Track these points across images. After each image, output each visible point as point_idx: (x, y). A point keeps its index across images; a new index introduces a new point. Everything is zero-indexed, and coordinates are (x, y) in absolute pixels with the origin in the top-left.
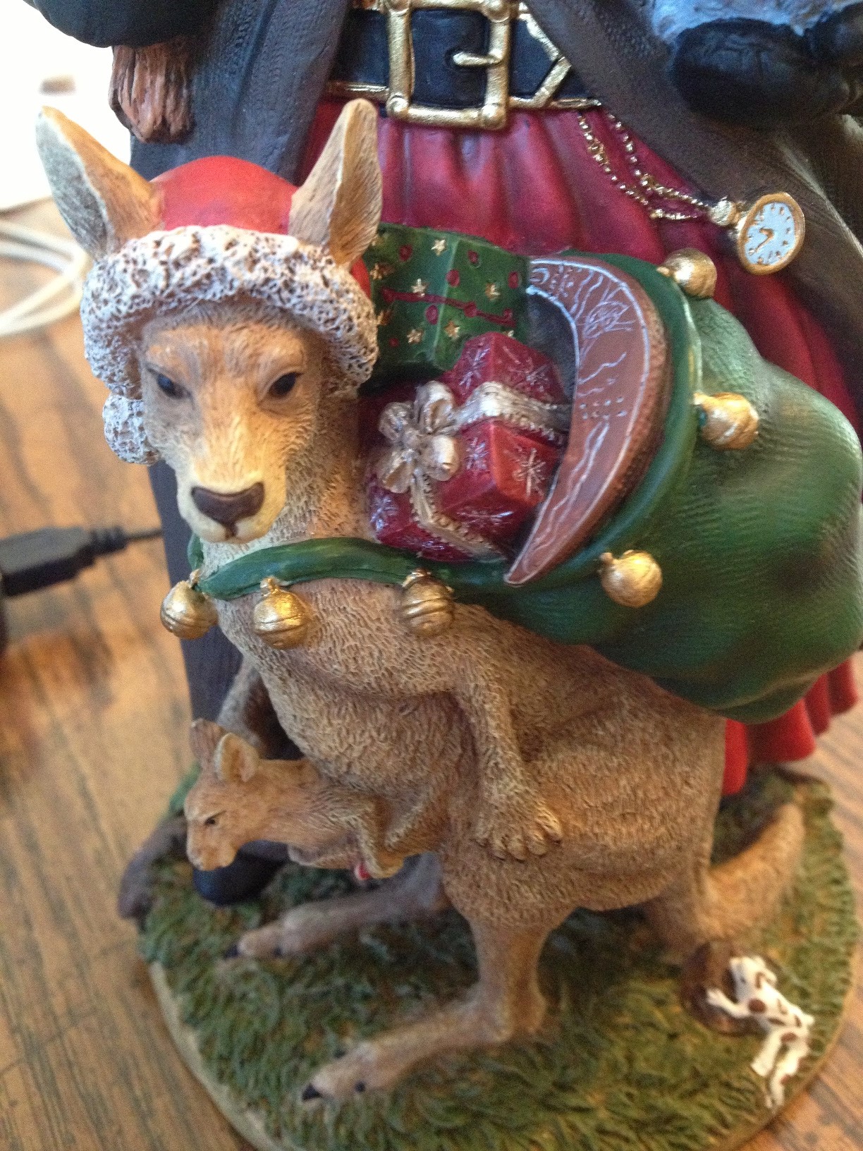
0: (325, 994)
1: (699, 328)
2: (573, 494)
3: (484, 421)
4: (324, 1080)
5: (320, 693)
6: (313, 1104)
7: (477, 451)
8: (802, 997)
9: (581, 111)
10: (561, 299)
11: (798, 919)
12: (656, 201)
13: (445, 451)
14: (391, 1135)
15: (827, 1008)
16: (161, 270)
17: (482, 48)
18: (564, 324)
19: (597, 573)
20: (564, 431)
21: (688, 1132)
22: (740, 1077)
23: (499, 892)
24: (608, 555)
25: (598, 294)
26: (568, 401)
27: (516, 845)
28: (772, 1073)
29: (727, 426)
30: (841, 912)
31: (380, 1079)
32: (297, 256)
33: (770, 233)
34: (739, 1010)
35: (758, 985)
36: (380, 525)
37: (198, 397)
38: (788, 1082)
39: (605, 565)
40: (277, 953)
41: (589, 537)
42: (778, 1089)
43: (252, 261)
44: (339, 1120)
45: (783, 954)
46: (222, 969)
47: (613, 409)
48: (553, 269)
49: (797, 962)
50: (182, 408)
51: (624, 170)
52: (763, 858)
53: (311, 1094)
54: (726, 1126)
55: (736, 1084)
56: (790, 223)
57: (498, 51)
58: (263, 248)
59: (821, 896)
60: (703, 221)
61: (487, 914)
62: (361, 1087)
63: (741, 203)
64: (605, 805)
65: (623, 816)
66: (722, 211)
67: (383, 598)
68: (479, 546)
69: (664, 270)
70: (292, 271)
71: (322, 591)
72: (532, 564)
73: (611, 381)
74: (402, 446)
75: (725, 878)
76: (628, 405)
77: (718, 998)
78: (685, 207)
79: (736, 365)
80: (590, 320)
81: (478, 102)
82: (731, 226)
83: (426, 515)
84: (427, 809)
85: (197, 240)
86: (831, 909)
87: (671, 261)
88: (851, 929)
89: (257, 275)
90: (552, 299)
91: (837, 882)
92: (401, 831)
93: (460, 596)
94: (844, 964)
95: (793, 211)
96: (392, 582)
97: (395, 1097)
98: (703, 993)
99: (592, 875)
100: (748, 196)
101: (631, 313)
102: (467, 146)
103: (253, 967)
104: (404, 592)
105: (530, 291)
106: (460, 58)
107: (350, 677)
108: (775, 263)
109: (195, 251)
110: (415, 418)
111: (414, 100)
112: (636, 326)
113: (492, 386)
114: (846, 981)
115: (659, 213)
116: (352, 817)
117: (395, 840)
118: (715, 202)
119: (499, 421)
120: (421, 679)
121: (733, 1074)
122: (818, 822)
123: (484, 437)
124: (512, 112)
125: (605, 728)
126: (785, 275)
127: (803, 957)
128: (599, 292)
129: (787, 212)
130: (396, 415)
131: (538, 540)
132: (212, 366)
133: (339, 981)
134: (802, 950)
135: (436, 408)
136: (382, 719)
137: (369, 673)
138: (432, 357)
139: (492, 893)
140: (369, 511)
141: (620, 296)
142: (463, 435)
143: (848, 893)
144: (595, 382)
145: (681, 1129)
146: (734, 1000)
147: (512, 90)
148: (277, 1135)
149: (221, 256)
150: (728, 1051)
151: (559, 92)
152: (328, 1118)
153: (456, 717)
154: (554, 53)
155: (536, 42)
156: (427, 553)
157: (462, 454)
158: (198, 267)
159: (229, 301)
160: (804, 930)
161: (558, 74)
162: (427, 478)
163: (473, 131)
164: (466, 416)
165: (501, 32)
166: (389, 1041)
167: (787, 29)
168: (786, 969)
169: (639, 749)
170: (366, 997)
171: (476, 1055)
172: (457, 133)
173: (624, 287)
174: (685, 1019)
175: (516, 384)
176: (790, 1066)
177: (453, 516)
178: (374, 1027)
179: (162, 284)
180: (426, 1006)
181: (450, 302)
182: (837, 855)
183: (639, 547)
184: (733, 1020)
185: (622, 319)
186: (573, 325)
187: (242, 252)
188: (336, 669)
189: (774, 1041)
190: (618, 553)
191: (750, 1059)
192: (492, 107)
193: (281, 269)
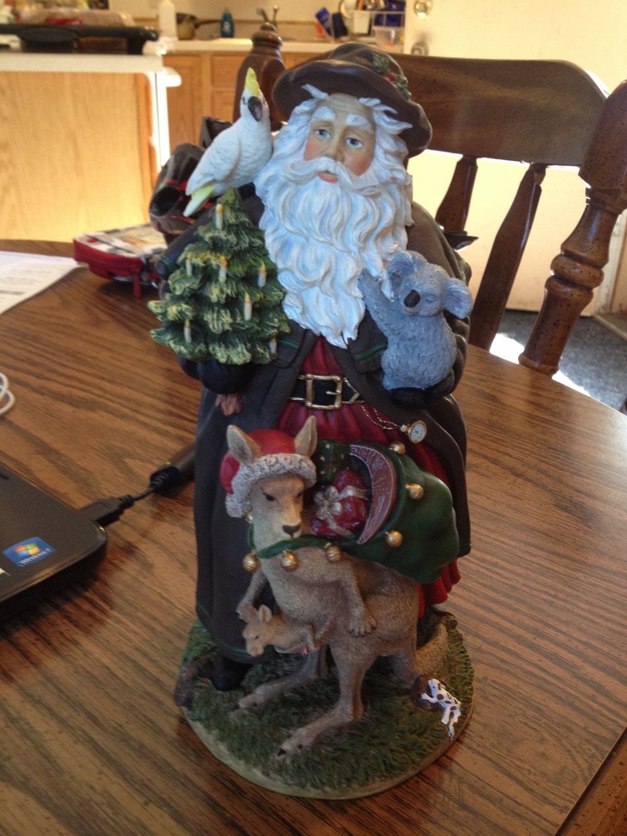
0: (278, 717)
1: (403, 464)
2: (376, 517)
3: (349, 497)
4: (286, 746)
5: (297, 586)
6: (282, 757)
7: (348, 506)
8: (456, 694)
9: (362, 404)
10: (362, 458)
11: (450, 667)
12: (383, 424)
13: (338, 507)
14: (314, 764)
15: (466, 700)
16: (268, 468)
17: (334, 390)
18: (364, 465)
19: (384, 538)
20: (370, 496)
21: (423, 748)
22: (438, 726)
23: (356, 649)
24: (387, 533)
25: (374, 458)
26: (371, 488)
27: (362, 630)
28: (449, 723)
29: (415, 494)
30: (466, 664)
31: (307, 742)
32: (302, 460)
33: (417, 432)
34: (434, 700)
35: (440, 689)
36: (316, 530)
37: (280, 500)
38: (455, 725)
39: (386, 536)
40: (255, 705)
41: (381, 529)
42: (451, 728)
43: (291, 463)
44: (293, 762)
45: (446, 680)
46: (232, 716)
47: (385, 492)
48: (358, 448)
49: (452, 683)
50: (273, 503)
51: (374, 417)
52: (434, 644)
53: (282, 752)
54: (435, 745)
55: (437, 728)
56: (423, 429)
57: (339, 391)
58: (293, 459)
59: (457, 658)
60: (398, 430)
61: (352, 659)
62: (300, 747)
63: (409, 425)
64: (388, 614)
65: (393, 617)
66: (403, 428)
67: (320, 552)
68: (348, 533)
69: (391, 449)
70: (300, 464)
71: (300, 552)
72: (366, 537)
73: (383, 484)
74: (323, 505)
75: (421, 652)
76: (389, 490)
77: (425, 696)
78: (393, 426)
79: (415, 474)
80: (374, 465)
81: (333, 403)
82: (407, 432)
83: (333, 526)
84: (331, 624)
85: (276, 458)
86: (462, 663)
87: (392, 446)
88: (470, 670)
89: (291, 467)
90: (360, 458)
91: (462, 652)
92: (322, 633)
93: (343, 550)
94: (470, 684)
95: (423, 425)
96: (321, 546)
97: (313, 750)
98: (420, 696)
99: (383, 640)
100: (410, 423)
101: (386, 464)
102: (329, 414)
103: (246, 712)
104: (326, 550)
105: (351, 454)
106: (329, 393)
107: (310, 579)
108: (419, 440)
109: (277, 462)
110: (326, 497)
111: (314, 403)
112: (388, 467)
113: (350, 487)
114: (471, 690)
115: (385, 428)
116: (305, 630)
117: (320, 636)
118: (401, 425)
119: (353, 497)
120: (331, 578)
121: (435, 725)
122: (453, 631)
123: (349, 502)
124: (342, 405)
125: (384, 589)
126: (424, 442)
127: (454, 681)
128: (375, 456)
129: (422, 426)
130: (319, 496)
131: (368, 530)
132: (283, 492)
133: (283, 711)
134: (453, 678)
135: (333, 494)
136: (316, 593)
137: (316, 577)
138: (329, 478)
139: (354, 650)
140: (311, 525)
141: (382, 459)
142: (343, 501)
143: (467, 656)
144: (378, 484)
145: (420, 747)
146: (432, 697)
147: (343, 399)
148: (267, 775)
149: (285, 463)
150: (431, 716)
151: (357, 399)
152: (288, 762)
153: (339, 590)
154: (355, 391)
155: (350, 388)
156: (331, 537)
157: (343, 507)
158: (278, 466)
159: (285, 474)
160: (453, 671)
161: (356, 396)
162: (332, 514)
163: (331, 411)
164: (342, 496)
165: (340, 386)
166: (309, 726)
167: (420, 389)
168: (448, 685)
169: (395, 595)
170: (294, 714)
171: (339, 730)
172: (325, 411)
173: (382, 456)
174: (414, 706)
175: (355, 485)
176: (455, 719)
177: (341, 525)
178: (302, 724)
179: (268, 471)
180: (320, 714)
181: (333, 462)
182: (461, 643)
183: (396, 529)
184: (432, 704)
185: (383, 465)
186: (368, 466)
187: (289, 461)
188: (306, 577)
189: (448, 712)
190: (390, 532)
191: (440, 718)
192: (337, 405)
193: (298, 464)
